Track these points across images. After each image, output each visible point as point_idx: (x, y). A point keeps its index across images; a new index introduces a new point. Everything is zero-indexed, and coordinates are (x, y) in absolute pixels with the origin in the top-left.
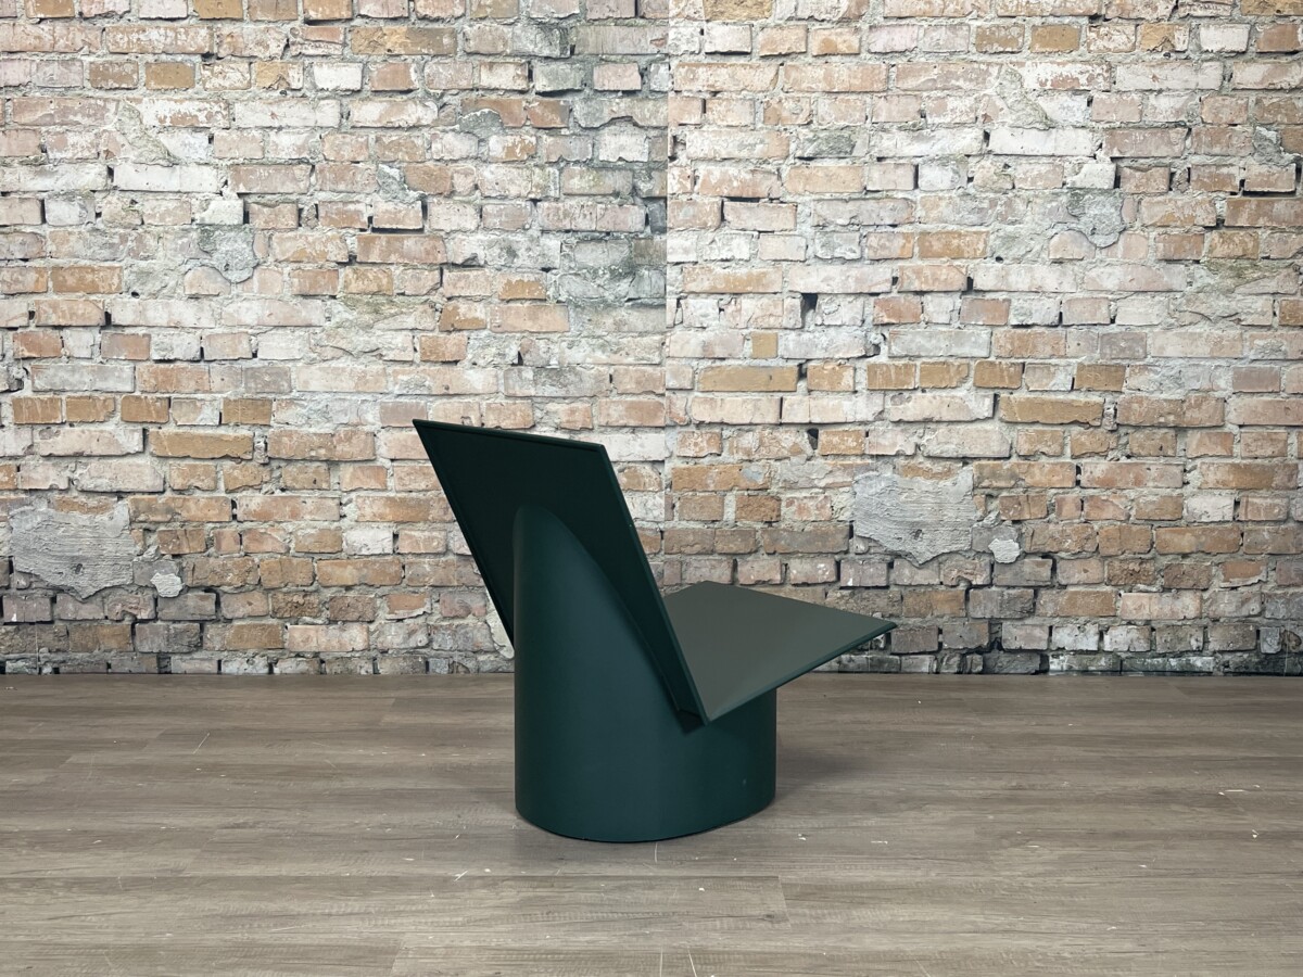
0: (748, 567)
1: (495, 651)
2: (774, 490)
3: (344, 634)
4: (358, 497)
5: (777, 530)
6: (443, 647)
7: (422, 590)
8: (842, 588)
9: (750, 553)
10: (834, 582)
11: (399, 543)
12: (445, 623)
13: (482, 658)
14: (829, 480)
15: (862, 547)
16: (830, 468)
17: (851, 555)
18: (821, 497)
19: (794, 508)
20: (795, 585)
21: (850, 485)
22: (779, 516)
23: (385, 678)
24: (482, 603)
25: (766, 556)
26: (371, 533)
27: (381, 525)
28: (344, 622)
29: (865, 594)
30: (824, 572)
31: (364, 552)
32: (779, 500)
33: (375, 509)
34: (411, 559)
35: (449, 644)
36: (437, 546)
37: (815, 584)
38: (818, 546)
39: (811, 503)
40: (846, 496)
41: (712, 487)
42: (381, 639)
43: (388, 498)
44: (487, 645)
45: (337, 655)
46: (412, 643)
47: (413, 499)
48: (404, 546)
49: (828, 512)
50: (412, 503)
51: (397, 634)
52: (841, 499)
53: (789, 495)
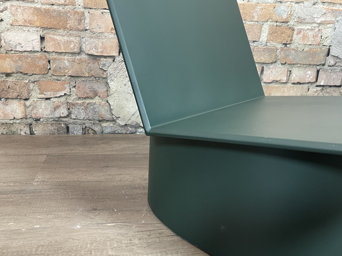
0: (270, 71)
1: (113, 121)
2: (291, 23)
3: (7, 108)
4: (12, 5)
5: (289, 49)
6: (78, 117)
7: (63, 78)
8: (317, 86)
9: (272, 63)
10: (314, 83)
11: (45, 43)
12: (80, 102)
13: (104, 124)
14: (323, 19)
15: (332, 63)
16: (324, 11)
17: (326, 67)
18: (317, 29)
19: (301, 36)
20: (293, 83)
21: (333, 23)
22: (291, 40)
23: (38, 137)
24: (105, 89)
25: (280, 65)
26: (24, 35)
27: (32, 29)
28: (6, 99)
29: (329, 89)
30: (310, 76)
31: (19, 49)
32: (293, 30)
33: (26, 17)
34: (54, 56)
35: (82, 116)
36: (73, 47)
37: (303, 83)
38: (310, 61)
39: (310, 33)
40: (330, 30)
41: (255, 19)
42: (34, 111)
43: (35, 9)
44: (108, 116)
45: (3, 121)
46: (57, 114)
47: (55, 11)
48: (49, 46)
49: (319, 39)
50: (54, 14)
51: (46, 109)
52: (327, 31)
53: (300, 27)
